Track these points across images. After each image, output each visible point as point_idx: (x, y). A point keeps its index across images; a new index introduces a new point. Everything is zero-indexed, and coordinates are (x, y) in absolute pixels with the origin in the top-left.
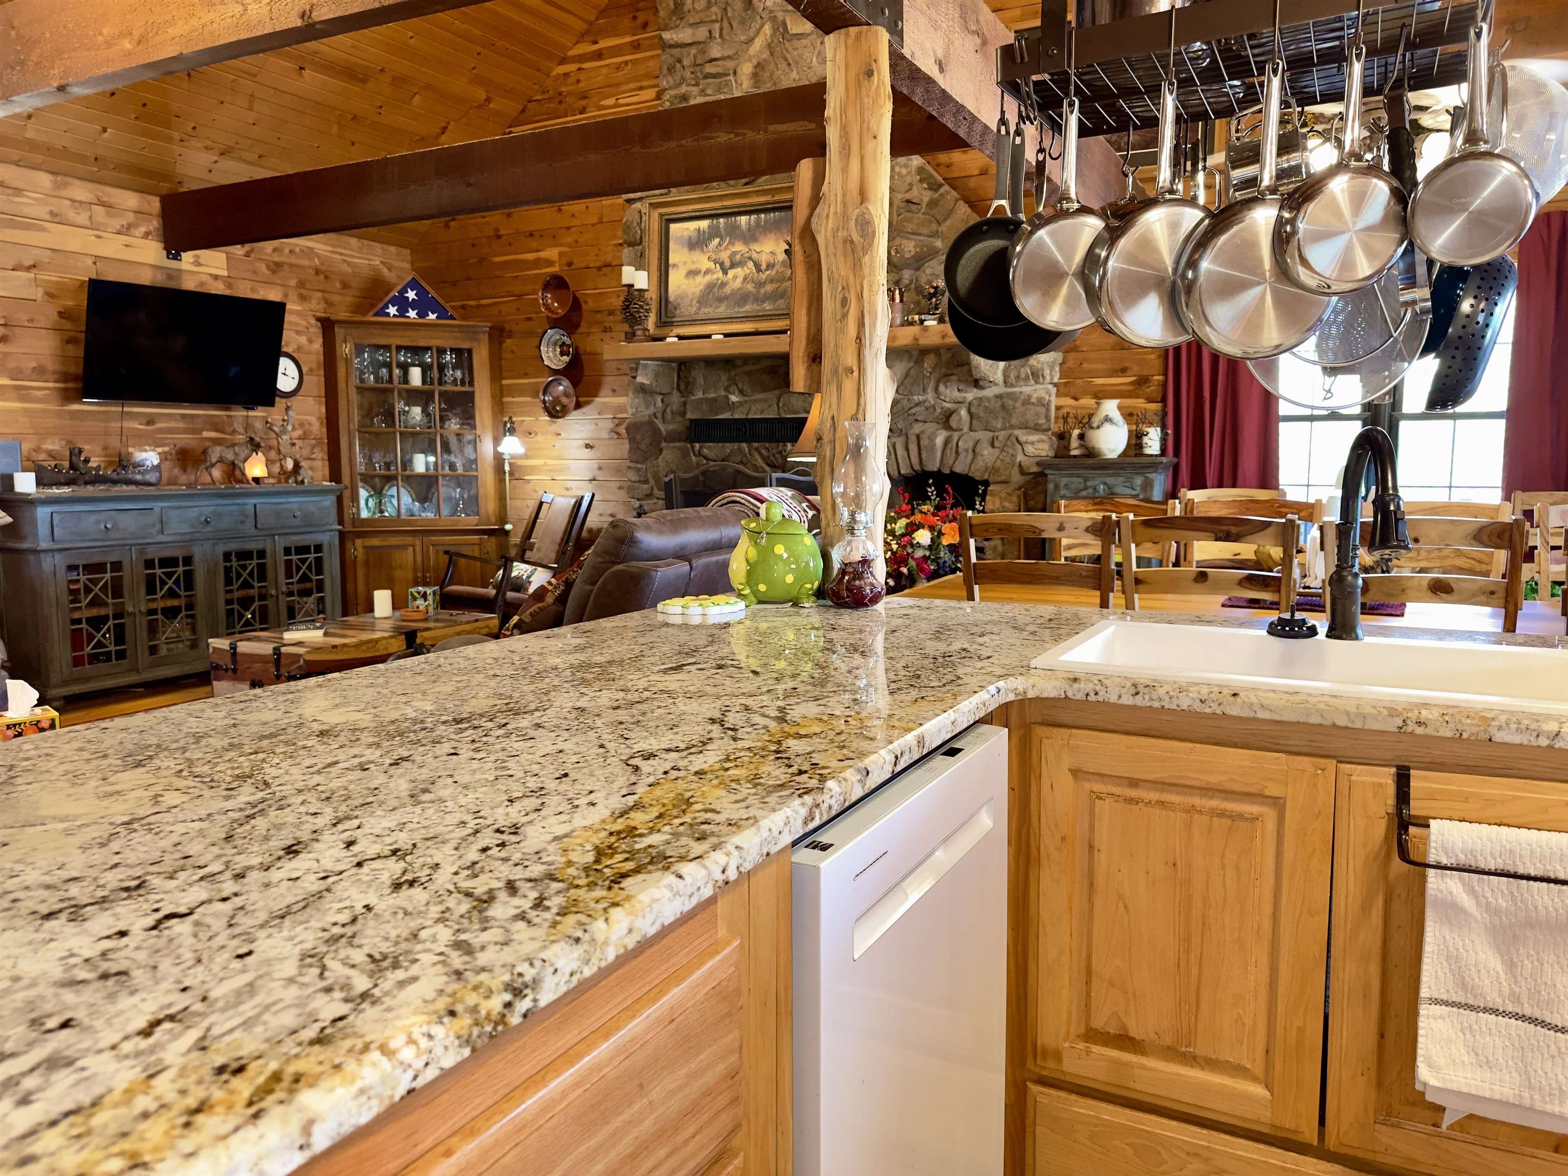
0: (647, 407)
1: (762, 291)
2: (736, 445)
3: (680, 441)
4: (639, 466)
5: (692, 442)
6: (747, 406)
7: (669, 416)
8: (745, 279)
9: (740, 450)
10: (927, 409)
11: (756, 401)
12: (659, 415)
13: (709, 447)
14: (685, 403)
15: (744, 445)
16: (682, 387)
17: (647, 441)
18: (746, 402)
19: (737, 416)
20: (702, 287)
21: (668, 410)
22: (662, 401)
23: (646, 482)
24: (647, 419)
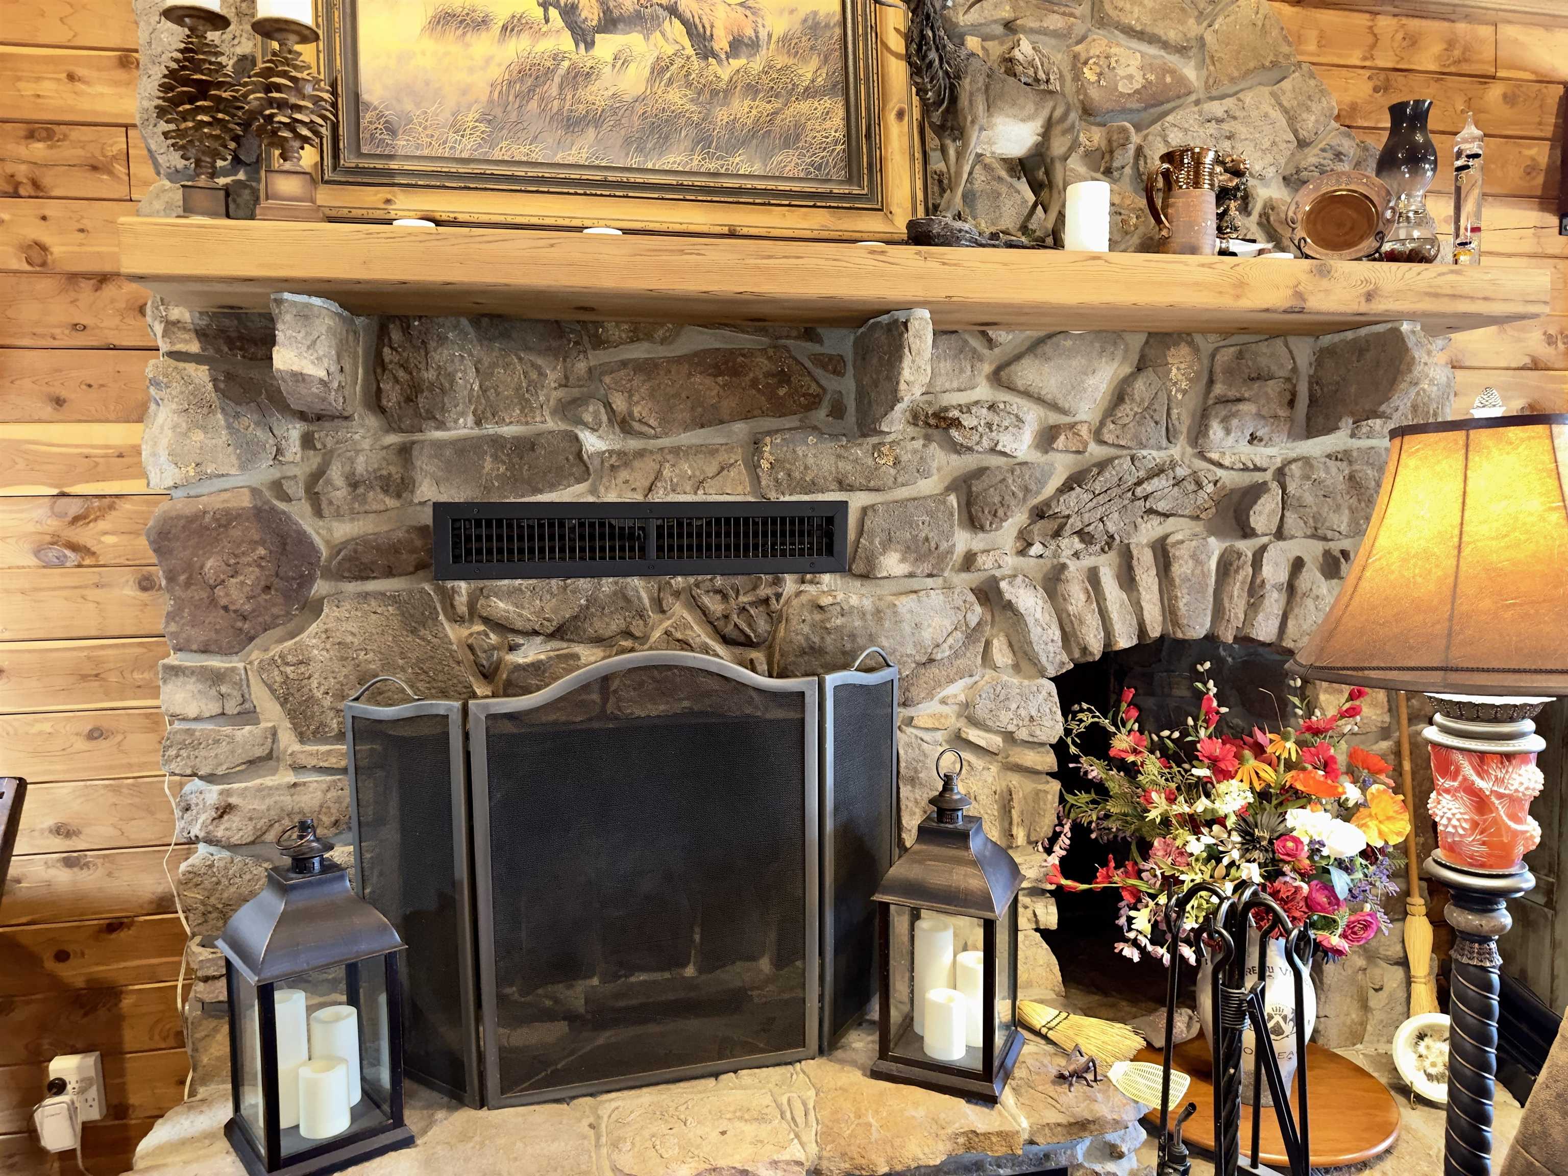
0: (247, 461)
1: (722, 115)
2: (607, 585)
3: (389, 572)
4: (215, 662)
5: (442, 575)
6: (649, 465)
7: (339, 492)
8: (659, 70)
9: (624, 599)
10: (1178, 483)
11: (676, 451)
12: (297, 490)
13: (510, 593)
14: (405, 452)
15: (636, 582)
16: (392, 396)
17: (251, 576)
18: (640, 454)
19: (611, 497)
20: (496, 72)
21: (336, 473)
22: (307, 441)
23: (248, 715)
24: (245, 501)
